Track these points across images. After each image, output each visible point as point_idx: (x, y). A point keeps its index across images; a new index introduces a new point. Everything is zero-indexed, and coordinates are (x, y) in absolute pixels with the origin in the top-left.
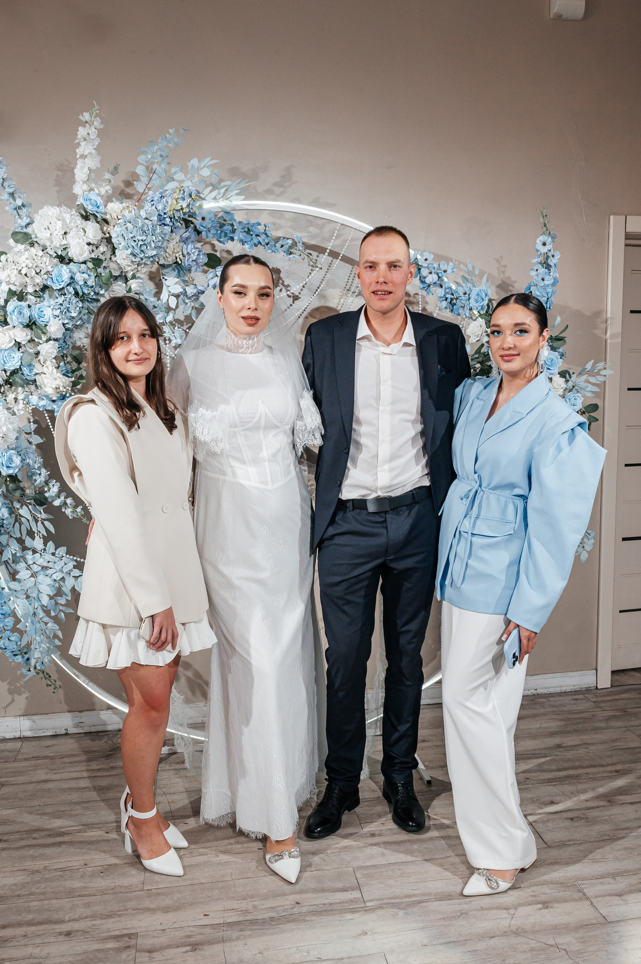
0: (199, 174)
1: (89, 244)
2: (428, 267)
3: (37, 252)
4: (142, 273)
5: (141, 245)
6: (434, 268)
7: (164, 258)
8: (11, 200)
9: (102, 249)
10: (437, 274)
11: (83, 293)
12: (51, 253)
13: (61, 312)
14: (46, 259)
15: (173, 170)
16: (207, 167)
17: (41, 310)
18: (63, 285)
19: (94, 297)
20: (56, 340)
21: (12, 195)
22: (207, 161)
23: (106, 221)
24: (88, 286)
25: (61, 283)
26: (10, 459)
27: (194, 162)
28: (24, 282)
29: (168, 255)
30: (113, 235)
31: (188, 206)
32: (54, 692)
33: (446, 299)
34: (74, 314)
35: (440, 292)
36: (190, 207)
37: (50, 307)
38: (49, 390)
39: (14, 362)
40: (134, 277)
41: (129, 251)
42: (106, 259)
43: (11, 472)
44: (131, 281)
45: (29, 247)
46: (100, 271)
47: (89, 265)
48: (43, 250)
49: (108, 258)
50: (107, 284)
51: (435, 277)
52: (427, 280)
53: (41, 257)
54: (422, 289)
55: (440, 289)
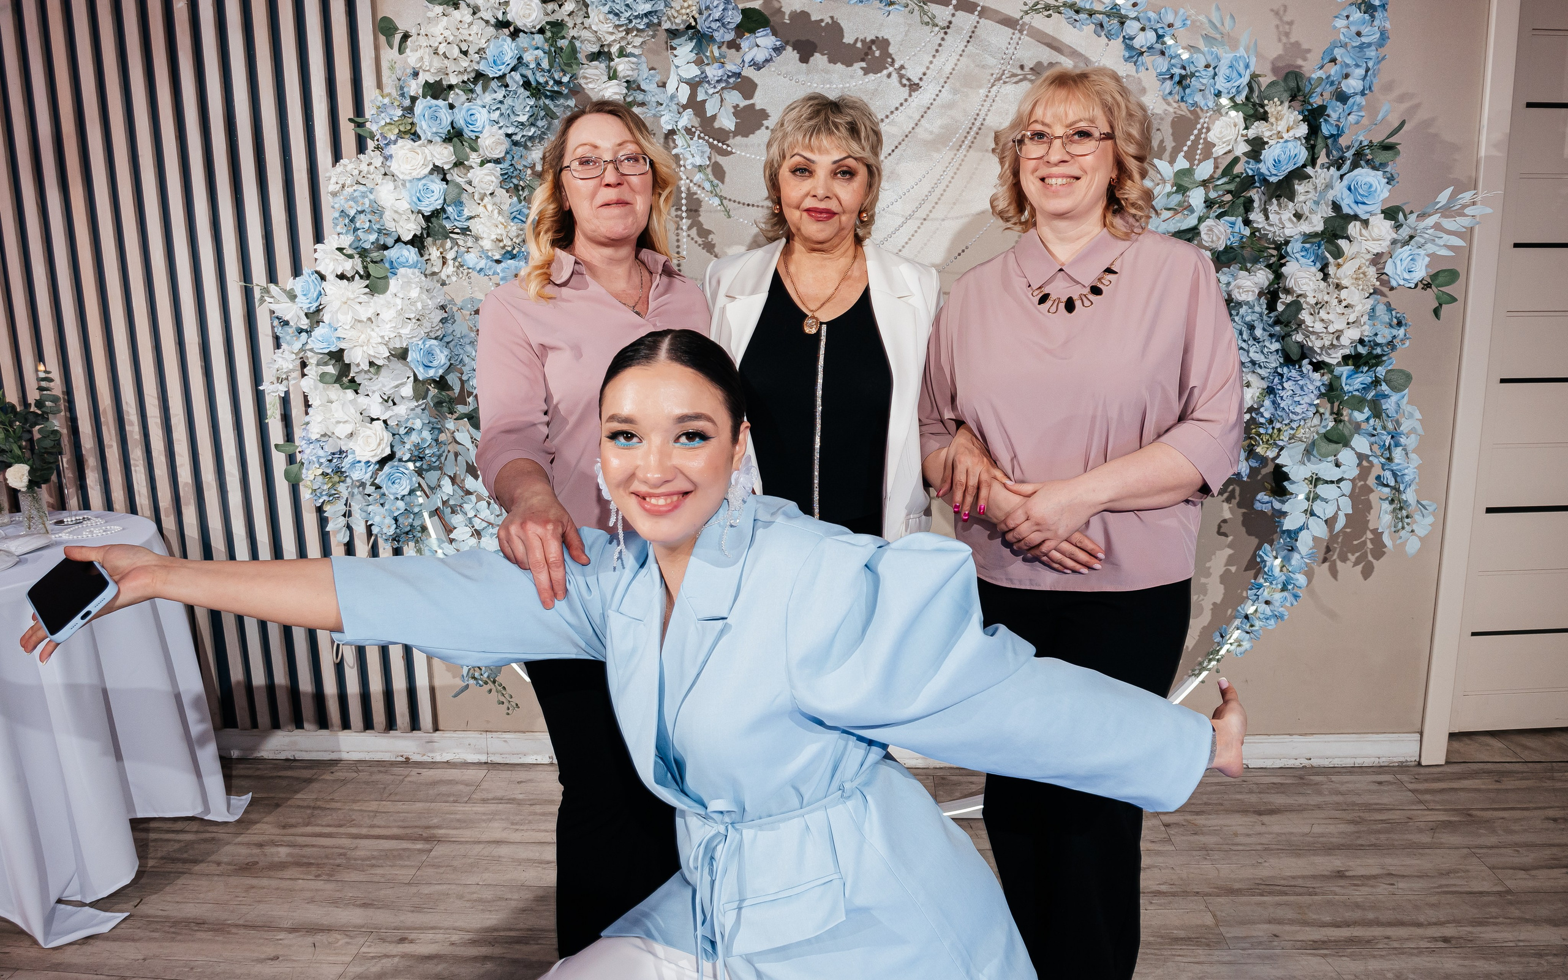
1: (545, 1)
2: (1137, 19)
3: (462, 17)
4: (634, 47)
6: (1149, 20)
7: (669, 18)
10: (1156, 31)
11: (538, 83)
12: (488, 16)
13: (502, 114)
14: (478, 26)
17: (470, 113)
18: (504, 69)
19: (556, 88)
20: (497, 161)
24: (543, 70)
25: (500, 67)
26: (430, 353)
28: (444, 66)
29: (676, 14)
32: (508, 714)
33: (1172, 77)
34: (523, 118)
35: (1162, 64)
37: (485, 107)
38: (487, 244)
39: (433, 199)
40: (622, 53)
41: (606, 9)
42: (575, 24)
43: (431, 373)
44: (617, 60)
45: (451, 10)
46: (563, 43)
47: (549, 34)
48: (474, 13)
49: (579, 21)
50: (569, 65)
51: (1151, 36)
52: (1137, 43)
53: (470, 24)
54: (1127, 60)
55: (1160, 60)
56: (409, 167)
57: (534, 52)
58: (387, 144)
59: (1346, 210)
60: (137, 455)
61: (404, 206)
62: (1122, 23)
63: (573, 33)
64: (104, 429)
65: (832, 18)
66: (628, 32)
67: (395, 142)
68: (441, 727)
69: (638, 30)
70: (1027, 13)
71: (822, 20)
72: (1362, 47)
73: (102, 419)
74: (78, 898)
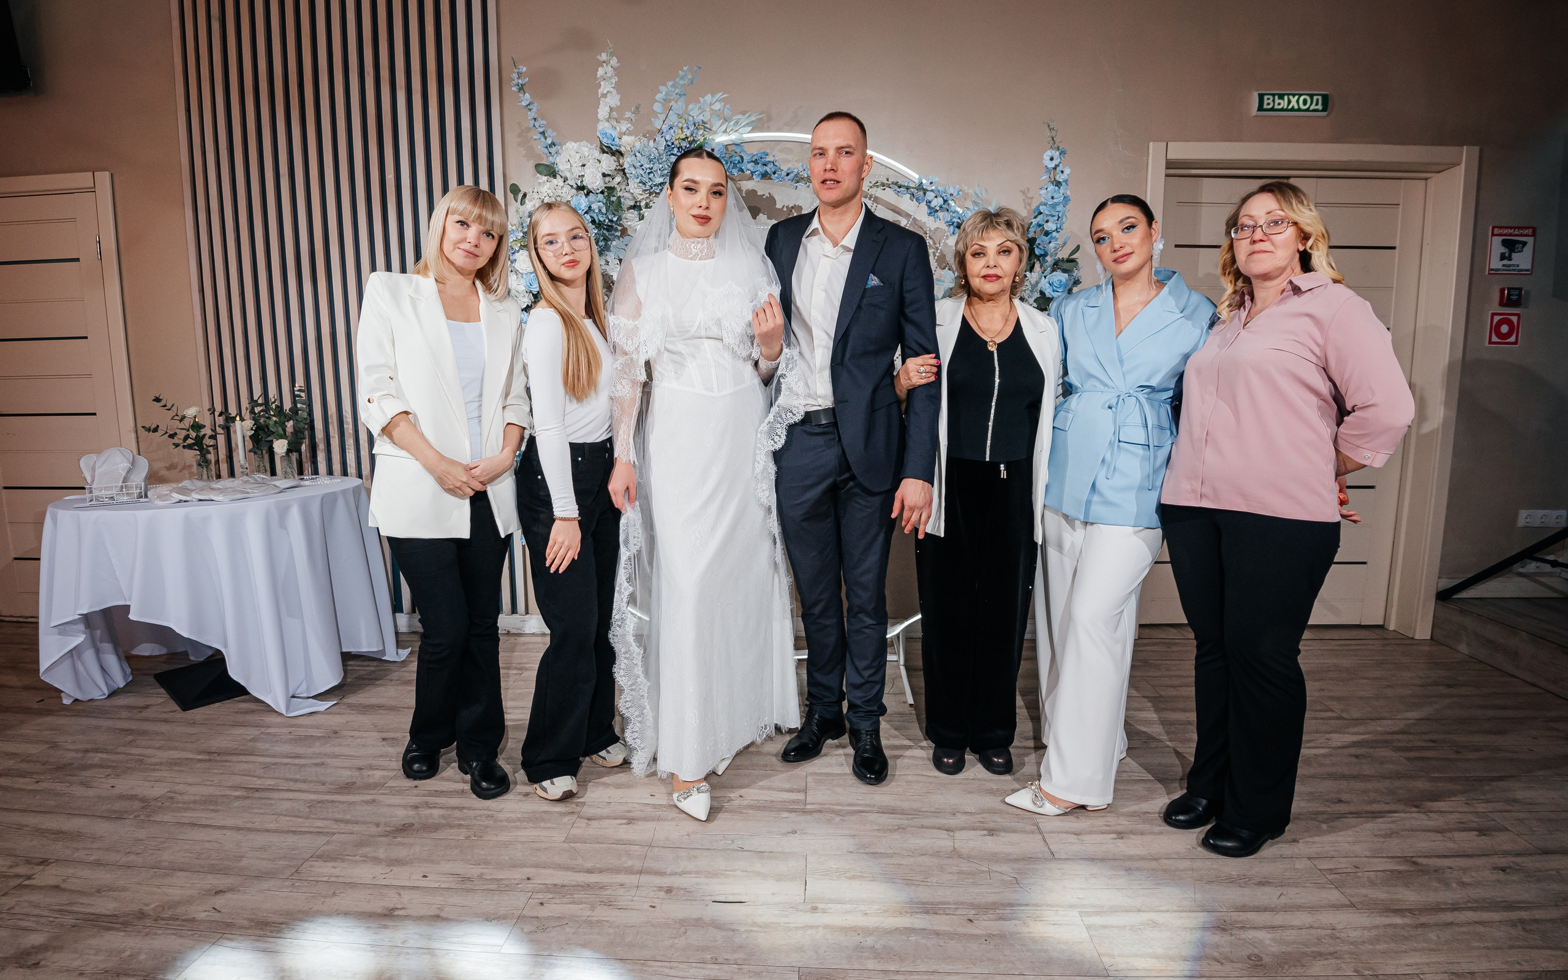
0: (711, 109)
1: (604, 175)
2: (932, 191)
3: (558, 183)
5: (649, 173)
6: (939, 192)
8: (543, 139)
9: (618, 179)
10: (943, 198)
11: (600, 221)
12: (572, 183)
14: (567, 189)
15: (691, 107)
16: (720, 101)
19: (610, 224)
21: (543, 133)
22: (719, 95)
23: (621, 154)
24: (602, 214)
27: (708, 97)
30: (626, 166)
31: (692, 135)
35: (947, 216)
36: (694, 135)
40: (647, 206)
41: (638, 180)
42: (621, 189)
44: (644, 210)
45: (551, 179)
46: (613, 199)
47: (606, 194)
48: (564, 182)
49: (623, 188)
50: (617, 210)
51: (940, 201)
52: (933, 205)
53: (562, 187)
54: (930, 214)
55: (946, 213)
56: (525, 266)
57: (598, 204)
58: (513, 253)
59: (1048, 295)
60: (350, 442)
61: (522, 288)
62: (925, 194)
63: (619, 194)
64: (331, 426)
65: (770, 194)
66: (650, 194)
67: (518, 251)
68: (530, 612)
69: (656, 193)
70: (871, 187)
71: (764, 195)
72: (1054, 206)
73: (330, 421)
74: (305, 695)
